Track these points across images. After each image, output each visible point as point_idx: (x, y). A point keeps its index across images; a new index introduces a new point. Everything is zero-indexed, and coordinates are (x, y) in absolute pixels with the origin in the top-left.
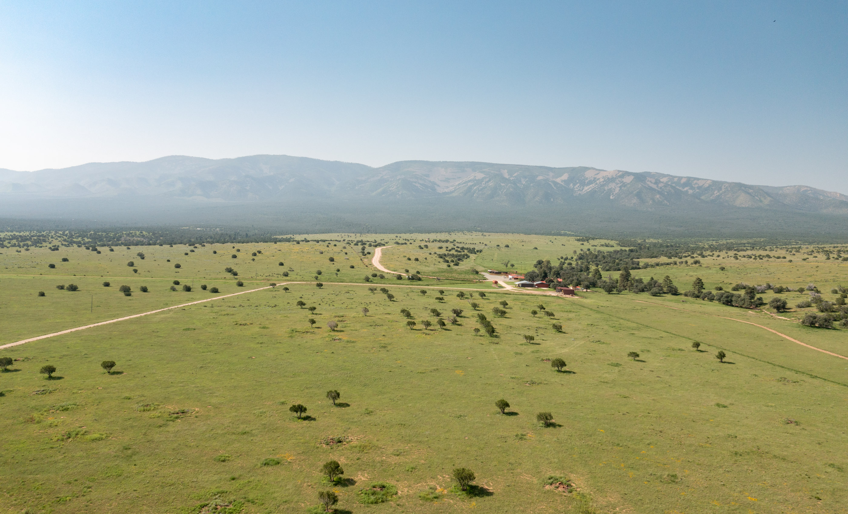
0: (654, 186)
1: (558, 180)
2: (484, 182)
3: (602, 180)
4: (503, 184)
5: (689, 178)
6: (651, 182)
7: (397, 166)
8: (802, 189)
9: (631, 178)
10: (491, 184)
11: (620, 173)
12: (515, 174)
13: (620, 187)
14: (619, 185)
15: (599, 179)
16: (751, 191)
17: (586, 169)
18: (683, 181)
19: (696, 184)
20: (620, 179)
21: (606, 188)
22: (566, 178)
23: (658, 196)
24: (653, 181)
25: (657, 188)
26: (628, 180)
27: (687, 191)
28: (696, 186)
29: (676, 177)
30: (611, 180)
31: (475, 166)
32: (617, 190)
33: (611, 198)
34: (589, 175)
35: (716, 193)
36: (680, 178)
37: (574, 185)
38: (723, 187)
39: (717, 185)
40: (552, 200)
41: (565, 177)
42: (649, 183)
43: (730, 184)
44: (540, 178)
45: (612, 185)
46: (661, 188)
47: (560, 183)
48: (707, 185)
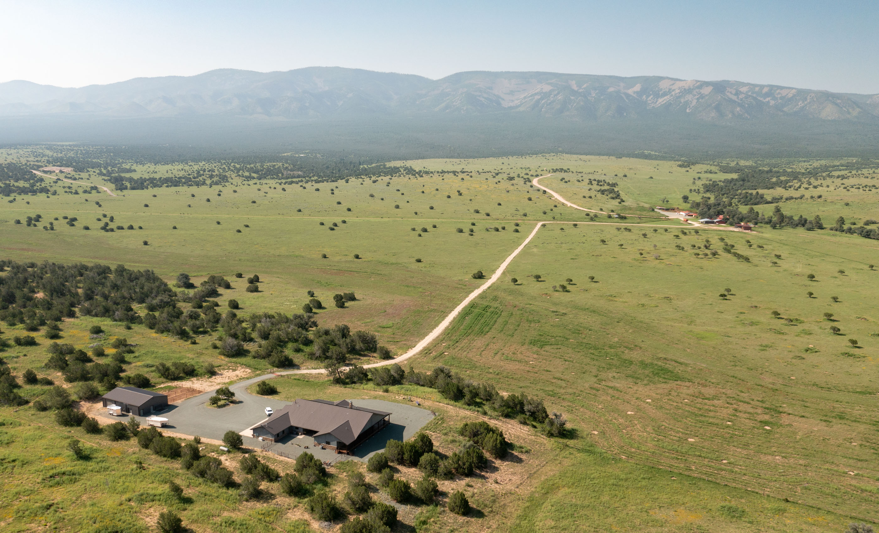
0: (734, 98)
1: (630, 91)
2: (552, 96)
3: (677, 91)
4: (572, 98)
5: (771, 87)
6: (731, 93)
7: (457, 78)
9: (710, 89)
10: (560, 97)
11: (698, 83)
12: (585, 86)
13: (698, 99)
14: (696, 97)
15: (674, 90)
16: (839, 101)
17: (661, 78)
18: (765, 90)
19: (779, 93)
20: (697, 90)
21: (682, 100)
22: (639, 90)
23: (738, 109)
24: (734, 92)
25: (737, 100)
26: (707, 90)
27: (768, 102)
28: (779, 96)
30: (689, 91)
31: (541, 76)
32: (694, 102)
33: (688, 111)
34: (664, 85)
35: (801, 104)
36: (762, 87)
37: (648, 97)
38: (809, 97)
39: (802, 94)
40: (625, 114)
41: (638, 88)
42: (728, 94)
43: (817, 92)
44: (611, 89)
45: (689, 97)
46: (741, 100)
47: (632, 94)
48: (790, 95)
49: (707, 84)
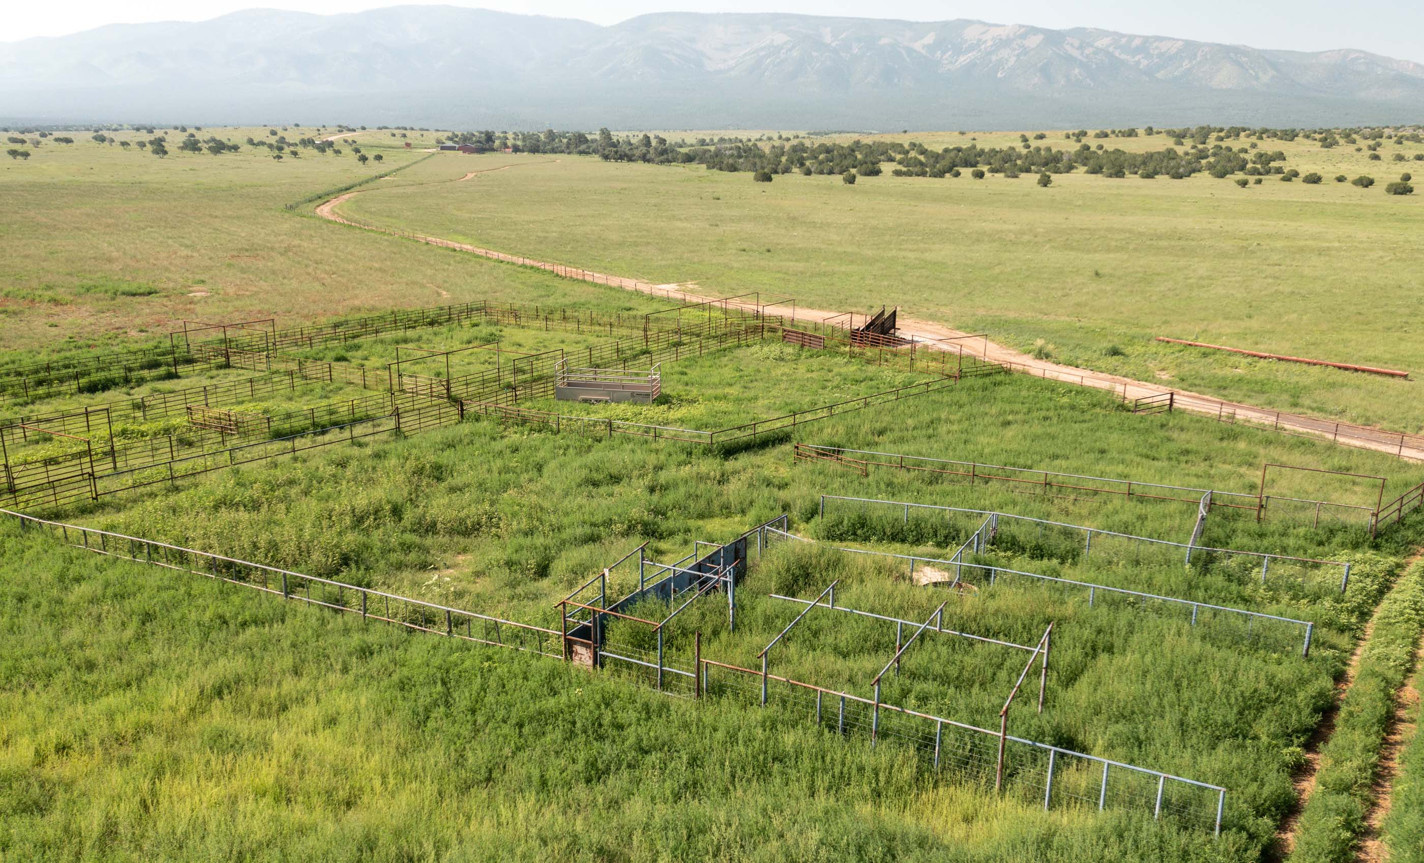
0: (1076, 53)
1: (917, 46)
2: (784, 51)
3: (990, 43)
4: (815, 54)
5: (1146, 39)
6: (1072, 45)
7: (642, 23)
8: (1352, 56)
9: (1040, 37)
10: (795, 53)
11: (1023, 30)
12: (843, 36)
13: (1018, 56)
14: (1016, 52)
15: (985, 42)
16: (1244, 59)
17: (969, 23)
18: (1137, 42)
19: (1157, 48)
20: (1019, 41)
21: (994, 58)
22: (931, 42)
23: (1077, 71)
24: (1077, 43)
25: (1080, 57)
26: (1034, 41)
27: (1138, 62)
28: (1156, 52)
29: (1123, 36)
30: (1004, 43)
31: (777, 20)
32: (1013, 60)
33: (999, 75)
34: (971, 34)
35: (1186, 64)
36: (1132, 38)
37: (944, 53)
38: (1199, 54)
39: (1190, 47)
40: (896, 80)
41: (930, 39)
42: (1068, 47)
43: (1212, 46)
44: (884, 41)
45: (1004, 53)
46: (1087, 57)
47: (924, 52)
48: (1174, 50)
49: (1034, 30)
